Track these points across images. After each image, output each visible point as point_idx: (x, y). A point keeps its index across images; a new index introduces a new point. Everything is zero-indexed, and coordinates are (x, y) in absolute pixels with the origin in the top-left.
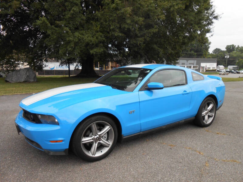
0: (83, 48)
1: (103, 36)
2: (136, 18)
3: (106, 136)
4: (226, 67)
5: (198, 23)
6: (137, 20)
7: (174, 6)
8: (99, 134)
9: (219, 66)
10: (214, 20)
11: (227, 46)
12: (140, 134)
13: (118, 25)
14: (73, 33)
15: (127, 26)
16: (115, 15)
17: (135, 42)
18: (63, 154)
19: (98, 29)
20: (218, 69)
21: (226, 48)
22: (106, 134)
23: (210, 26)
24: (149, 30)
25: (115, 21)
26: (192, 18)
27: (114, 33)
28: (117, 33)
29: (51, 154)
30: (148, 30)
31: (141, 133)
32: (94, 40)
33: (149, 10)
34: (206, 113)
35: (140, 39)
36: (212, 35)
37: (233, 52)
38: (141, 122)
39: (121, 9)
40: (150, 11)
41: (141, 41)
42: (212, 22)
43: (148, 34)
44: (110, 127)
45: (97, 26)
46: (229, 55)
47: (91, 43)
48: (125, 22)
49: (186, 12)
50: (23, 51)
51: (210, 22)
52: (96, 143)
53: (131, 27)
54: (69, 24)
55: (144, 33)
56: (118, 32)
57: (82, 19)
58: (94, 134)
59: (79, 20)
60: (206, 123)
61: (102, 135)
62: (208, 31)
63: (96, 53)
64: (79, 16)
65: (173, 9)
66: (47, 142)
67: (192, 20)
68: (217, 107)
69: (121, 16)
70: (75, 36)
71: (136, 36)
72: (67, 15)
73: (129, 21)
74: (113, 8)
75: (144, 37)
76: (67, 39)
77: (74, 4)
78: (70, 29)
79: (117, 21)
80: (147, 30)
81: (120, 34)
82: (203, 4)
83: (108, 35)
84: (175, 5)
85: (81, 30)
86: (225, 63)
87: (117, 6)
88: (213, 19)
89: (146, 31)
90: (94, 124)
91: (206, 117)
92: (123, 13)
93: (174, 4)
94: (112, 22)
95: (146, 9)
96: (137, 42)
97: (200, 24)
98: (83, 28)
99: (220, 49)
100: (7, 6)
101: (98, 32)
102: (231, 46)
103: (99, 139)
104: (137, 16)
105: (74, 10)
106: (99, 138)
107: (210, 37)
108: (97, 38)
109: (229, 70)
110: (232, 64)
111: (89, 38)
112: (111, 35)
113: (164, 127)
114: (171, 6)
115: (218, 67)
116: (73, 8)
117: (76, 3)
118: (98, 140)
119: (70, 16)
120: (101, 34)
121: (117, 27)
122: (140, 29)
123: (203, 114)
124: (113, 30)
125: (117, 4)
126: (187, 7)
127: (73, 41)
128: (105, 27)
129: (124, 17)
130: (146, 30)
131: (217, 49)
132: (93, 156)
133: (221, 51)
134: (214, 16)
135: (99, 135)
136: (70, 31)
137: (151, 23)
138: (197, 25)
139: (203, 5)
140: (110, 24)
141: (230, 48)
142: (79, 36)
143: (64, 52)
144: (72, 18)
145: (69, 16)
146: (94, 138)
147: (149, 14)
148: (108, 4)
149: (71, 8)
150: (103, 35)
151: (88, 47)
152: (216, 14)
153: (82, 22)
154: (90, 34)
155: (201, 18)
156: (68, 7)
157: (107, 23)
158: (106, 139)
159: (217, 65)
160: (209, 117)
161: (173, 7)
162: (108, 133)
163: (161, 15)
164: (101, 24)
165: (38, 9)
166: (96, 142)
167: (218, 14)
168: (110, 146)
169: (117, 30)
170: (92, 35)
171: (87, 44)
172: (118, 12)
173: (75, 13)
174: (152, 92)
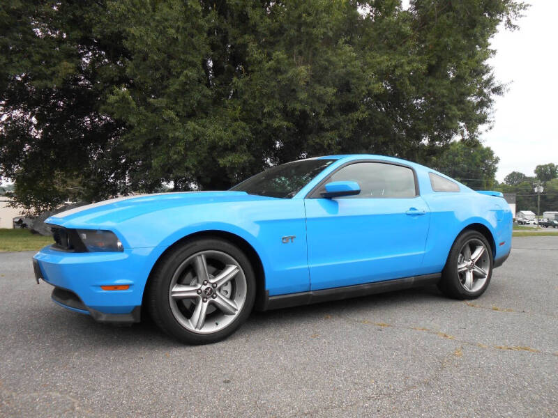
0: (204, 155)
1: (247, 129)
2: (319, 90)
3: (228, 288)
4: (538, 213)
5: (458, 102)
6: (322, 93)
7: (402, 65)
8: (212, 281)
9: (523, 212)
10: (493, 96)
11: (538, 167)
12: (308, 295)
13: (281, 105)
14: (184, 123)
15: (298, 106)
16: (274, 83)
17: (318, 141)
18: (130, 319)
19: (237, 115)
20: (520, 219)
21: (536, 172)
22: (229, 284)
23: (485, 109)
24: (350, 114)
25: (273, 97)
26: (444, 91)
27: (271, 121)
28: (277, 120)
29: (103, 318)
30: (347, 116)
31: (311, 293)
32: (227, 137)
33: (349, 74)
34: (470, 268)
35: (328, 134)
36: (491, 128)
37: (554, 180)
38: (311, 266)
39: (286, 72)
40: (351, 76)
41: (331, 139)
42: (490, 101)
43: (347, 125)
44: (237, 268)
45: (235, 109)
46: (544, 186)
47: (220, 143)
48: (296, 99)
49: (430, 80)
50: (75, 173)
51: (486, 100)
52: (203, 301)
53: (308, 108)
54: (177, 103)
55: (338, 121)
56: (281, 120)
57: (204, 96)
58: (200, 280)
59: (198, 96)
60: (468, 290)
61: (218, 286)
62: (483, 120)
63: (232, 164)
64: (199, 90)
65: (400, 72)
66: (93, 289)
67: (443, 96)
68: (494, 256)
69: (286, 85)
70: (188, 130)
71: (321, 128)
72: (172, 85)
73: (303, 96)
74: (269, 69)
75: (338, 129)
76: (170, 135)
77: (188, 64)
78: (177, 115)
79: (277, 96)
80: (344, 116)
81: (285, 124)
82: (465, 61)
83: (260, 127)
84: (406, 63)
85: (202, 118)
86: (537, 206)
87: (279, 66)
88: (491, 94)
89: (341, 118)
90: (200, 255)
91: (469, 277)
92: (290, 80)
93: (402, 61)
94: (269, 99)
95: (341, 71)
96: (323, 141)
97: (463, 104)
98: (206, 114)
99: (521, 174)
100: (49, 72)
101: (236, 120)
102: (548, 167)
103: (211, 292)
104: (321, 85)
105: (186, 76)
106: (211, 290)
107: (487, 131)
108: (234, 133)
109: (546, 221)
110: (553, 207)
111: (217, 133)
112: (264, 125)
113: (366, 288)
114: (396, 67)
115: (520, 214)
116: (185, 72)
117: (193, 61)
118: (209, 294)
119: (178, 87)
120: (243, 124)
121: (277, 108)
122: (329, 113)
123: (459, 267)
124: (270, 115)
125: (278, 61)
126: (431, 70)
127: (184, 139)
128: (251, 111)
129: (293, 87)
130: (341, 115)
131: (514, 173)
132: (197, 330)
133: (526, 178)
134: (493, 87)
135: (213, 284)
136: (177, 119)
137: (353, 100)
138: (456, 105)
139: (466, 64)
140: (264, 102)
141: (546, 170)
142: (194, 129)
143: (162, 164)
144: (184, 92)
145: (176, 86)
146: (199, 289)
147: (349, 81)
148: (260, 62)
149: (182, 72)
150: (247, 126)
151: (215, 154)
152: (496, 83)
153: (204, 100)
154: (220, 124)
155: (463, 90)
156: (175, 69)
157: (257, 101)
158: (228, 296)
159: (518, 210)
160: (476, 277)
161: (400, 68)
162: (233, 281)
163: (374, 84)
164: (245, 102)
165: (113, 77)
166: (205, 299)
167: (502, 83)
168: (237, 313)
169: (279, 115)
170: (225, 128)
171: (213, 147)
172: (280, 77)
173: (190, 80)
174: (336, 203)
